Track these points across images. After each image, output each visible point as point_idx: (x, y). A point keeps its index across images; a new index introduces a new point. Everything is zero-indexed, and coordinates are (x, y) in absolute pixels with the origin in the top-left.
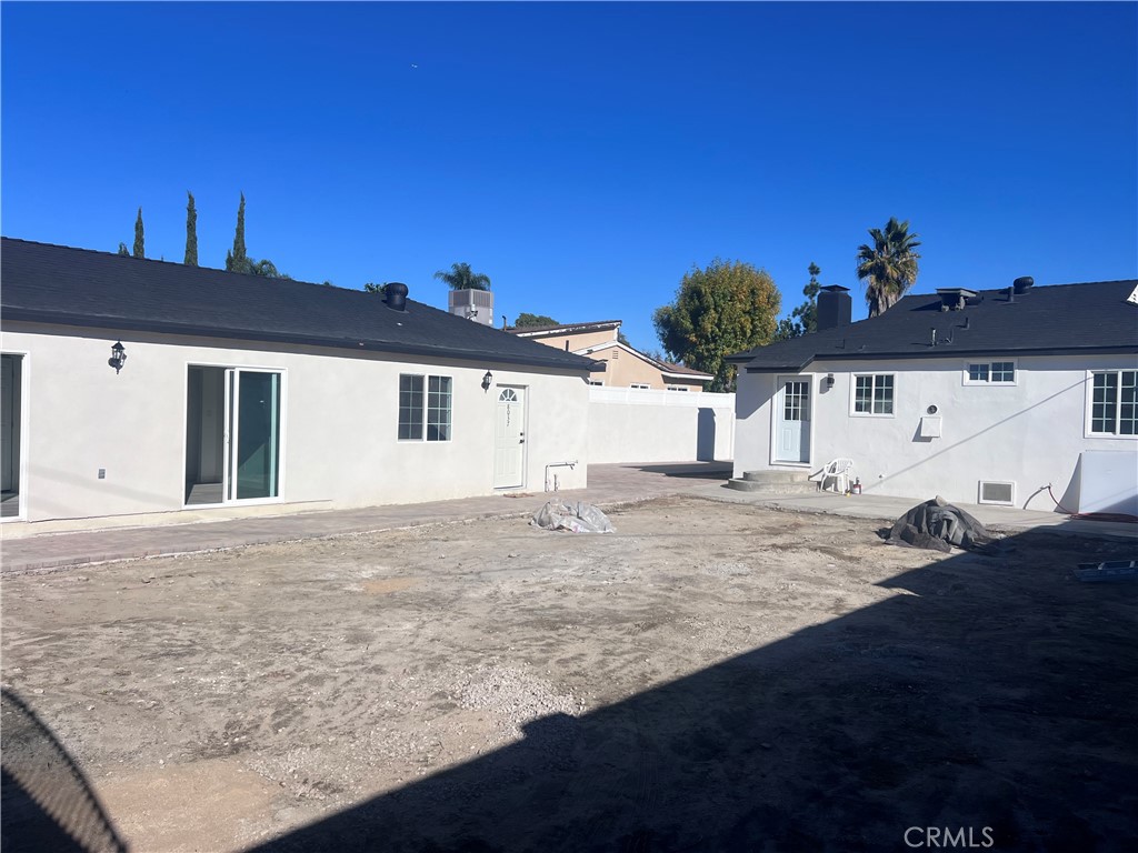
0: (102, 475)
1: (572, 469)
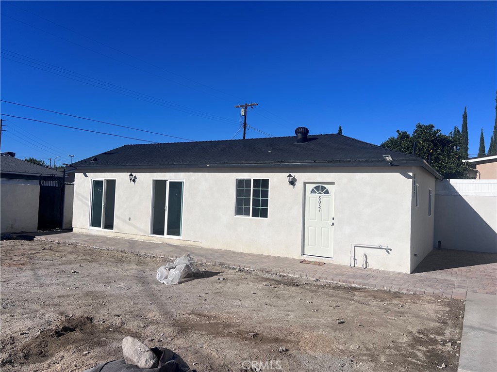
0: (130, 219)
1: (388, 253)
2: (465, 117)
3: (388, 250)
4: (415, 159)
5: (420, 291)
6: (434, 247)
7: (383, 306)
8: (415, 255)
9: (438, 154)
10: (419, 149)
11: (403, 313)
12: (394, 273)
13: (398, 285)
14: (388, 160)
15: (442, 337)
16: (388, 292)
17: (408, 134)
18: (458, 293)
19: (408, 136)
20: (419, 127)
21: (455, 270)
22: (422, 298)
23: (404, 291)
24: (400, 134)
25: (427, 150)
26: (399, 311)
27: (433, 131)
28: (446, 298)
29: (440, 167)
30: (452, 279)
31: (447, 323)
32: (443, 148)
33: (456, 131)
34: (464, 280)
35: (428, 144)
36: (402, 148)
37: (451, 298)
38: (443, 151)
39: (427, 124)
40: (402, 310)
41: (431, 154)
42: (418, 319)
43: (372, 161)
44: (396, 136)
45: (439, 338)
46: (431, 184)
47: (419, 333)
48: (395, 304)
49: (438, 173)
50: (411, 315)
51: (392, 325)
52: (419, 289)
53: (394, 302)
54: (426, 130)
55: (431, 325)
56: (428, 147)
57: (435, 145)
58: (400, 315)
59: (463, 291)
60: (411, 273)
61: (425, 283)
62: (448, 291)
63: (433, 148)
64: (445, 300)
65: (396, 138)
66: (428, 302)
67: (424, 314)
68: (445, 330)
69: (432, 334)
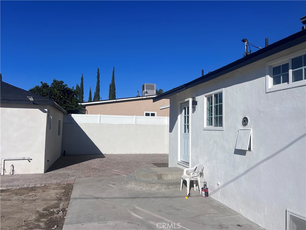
1: (30, 162)
2: (82, 79)
3: (29, 160)
4: (49, 100)
5: (48, 183)
6: (62, 154)
7: (21, 199)
8: (48, 161)
9: (65, 99)
10: (54, 95)
11: (34, 200)
12: (33, 175)
13: (35, 182)
14: (31, 100)
15: (57, 209)
16: (27, 188)
17: (48, 85)
18: (70, 180)
19: (48, 86)
20: (55, 81)
21: (71, 166)
22: (49, 187)
23: (38, 185)
24: (43, 84)
25: (59, 96)
26: (32, 200)
27: (63, 85)
28: (64, 184)
29: (66, 107)
30: (69, 172)
31: (62, 199)
32: (68, 96)
33: (78, 87)
34: (75, 172)
35: (60, 92)
36: (44, 93)
37: (67, 184)
38: (68, 97)
39: (59, 80)
40: (35, 198)
41: (62, 99)
42: (44, 201)
43: (19, 100)
44: (40, 85)
45: (55, 210)
46: (60, 116)
47: (44, 210)
48: (30, 196)
49: (64, 110)
50: (40, 200)
51: (26, 210)
52: (48, 182)
53: (30, 194)
54: (59, 83)
55: (52, 203)
56: (60, 94)
57: (64, 93)
58: (33, 201)
59: (73, 178)
60: (44, 173)
61: (53, 177)
62: (66, 179)
63: (63, 95)
64: (63, 185)
65: (40, 86)
66: (52, 189)
67: (48, 197)
68: (60, 204)
69: (52, 208)
